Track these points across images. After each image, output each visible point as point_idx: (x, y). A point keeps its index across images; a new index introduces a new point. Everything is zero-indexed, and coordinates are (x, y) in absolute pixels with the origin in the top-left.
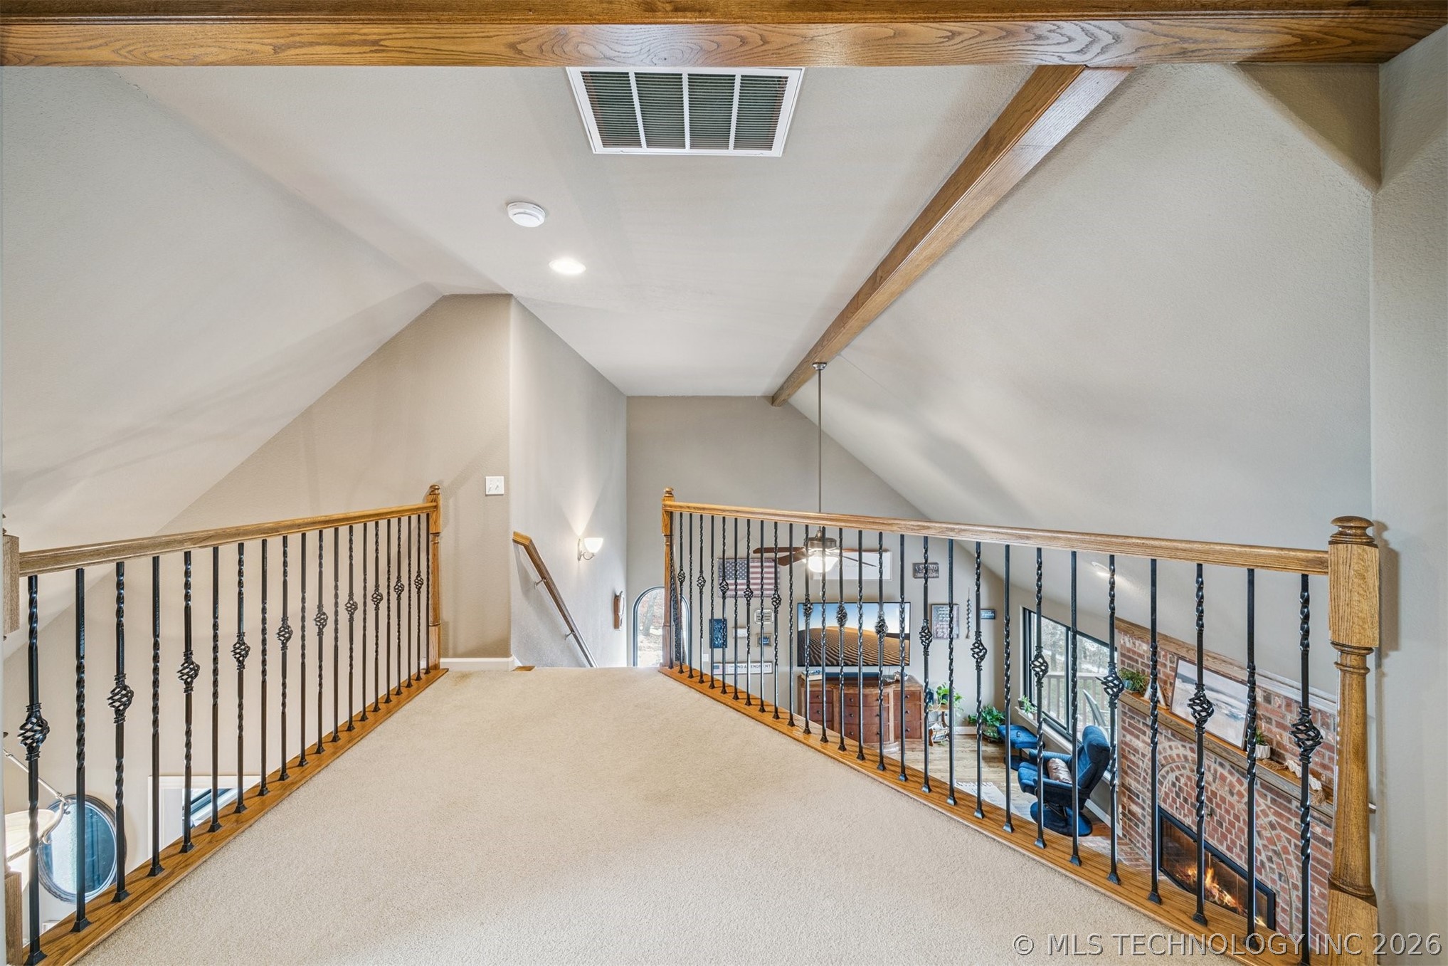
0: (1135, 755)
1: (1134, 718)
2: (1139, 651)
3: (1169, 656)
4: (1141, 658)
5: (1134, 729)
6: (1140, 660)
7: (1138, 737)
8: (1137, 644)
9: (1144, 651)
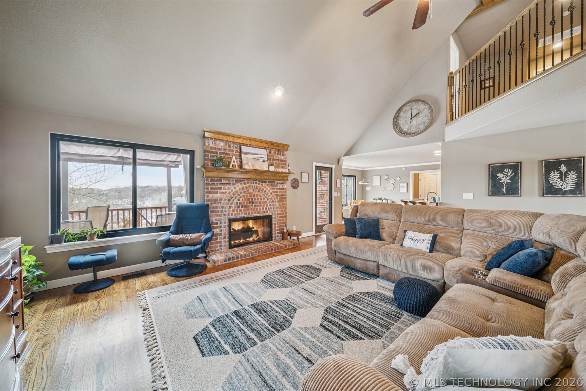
0: (215, 203)
1: (214, 183)
2: (218, 147)
3: (235, 146)
4: (220, 150)
5: (215, 189)
6: (219, 152)
7: (217, 193)
8: (217, 144)
9: (222, 146)
